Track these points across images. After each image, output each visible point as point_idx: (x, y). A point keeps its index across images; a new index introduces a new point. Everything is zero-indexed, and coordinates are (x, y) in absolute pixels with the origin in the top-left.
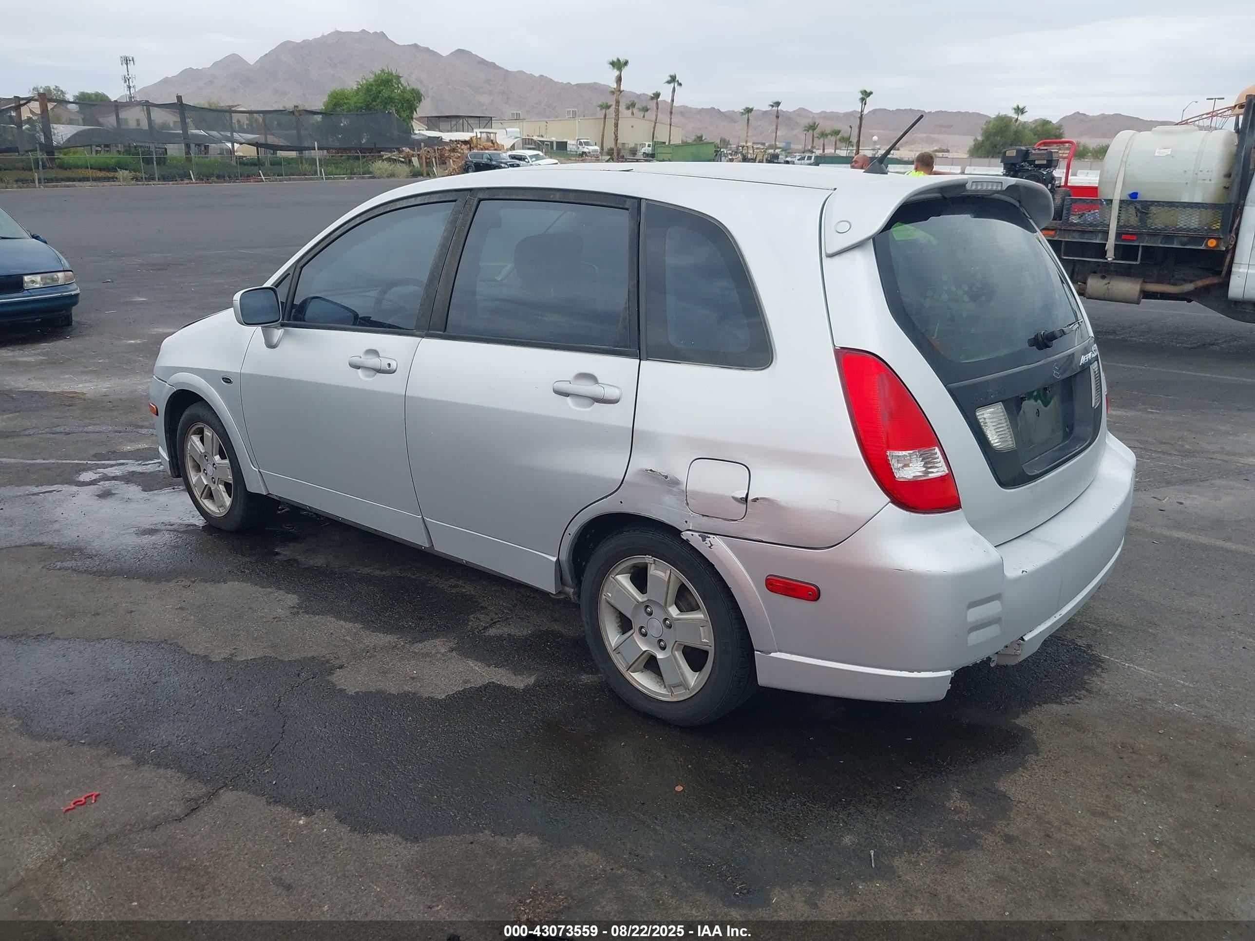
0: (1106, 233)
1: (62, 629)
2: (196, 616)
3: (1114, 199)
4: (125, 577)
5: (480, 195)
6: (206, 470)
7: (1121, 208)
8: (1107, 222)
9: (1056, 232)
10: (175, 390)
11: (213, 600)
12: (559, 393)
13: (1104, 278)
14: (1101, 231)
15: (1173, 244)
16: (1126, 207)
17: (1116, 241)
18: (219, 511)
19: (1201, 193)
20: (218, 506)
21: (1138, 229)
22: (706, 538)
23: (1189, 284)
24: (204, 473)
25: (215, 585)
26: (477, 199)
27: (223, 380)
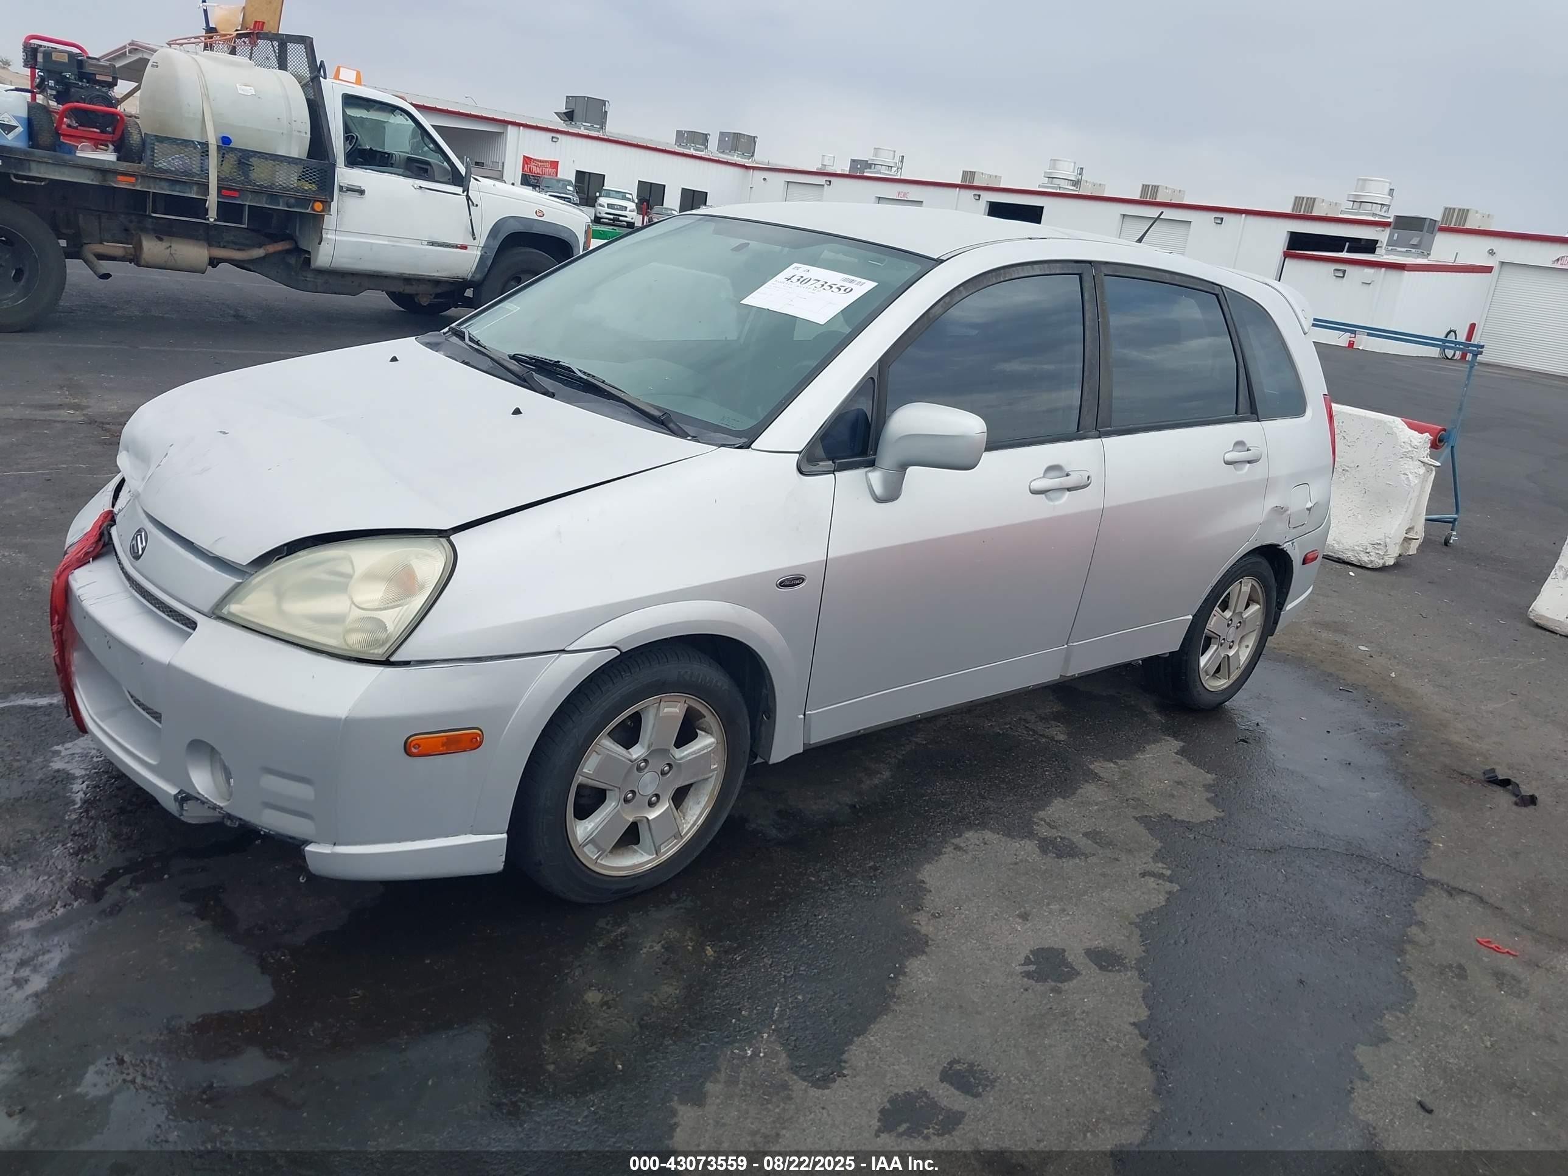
0: (205, 187)
1: (1116, 1016)
2: (1048, 904)
3: (210, 142)
4: (891, 978)
5: (1105, 270)
6: (633, 792)
7: (220, 155)
8: (205, 172)
9: (137, 179)
10: (619, 653)
11: (992, 891)
12: (1228, 463)
13: (161, 239)
14: (197, 183)
15: (279, 205)
16: (226, 156)
17: (218, 197)
18: (657, 854)
19: (297, 147)
20: (657, 845)
21: (242, 184)
22: (1293, 543)
23: (258, 249)
24: (626, 801)
25: (931, 891)
26: (1103, 275)
27: (780, 584)
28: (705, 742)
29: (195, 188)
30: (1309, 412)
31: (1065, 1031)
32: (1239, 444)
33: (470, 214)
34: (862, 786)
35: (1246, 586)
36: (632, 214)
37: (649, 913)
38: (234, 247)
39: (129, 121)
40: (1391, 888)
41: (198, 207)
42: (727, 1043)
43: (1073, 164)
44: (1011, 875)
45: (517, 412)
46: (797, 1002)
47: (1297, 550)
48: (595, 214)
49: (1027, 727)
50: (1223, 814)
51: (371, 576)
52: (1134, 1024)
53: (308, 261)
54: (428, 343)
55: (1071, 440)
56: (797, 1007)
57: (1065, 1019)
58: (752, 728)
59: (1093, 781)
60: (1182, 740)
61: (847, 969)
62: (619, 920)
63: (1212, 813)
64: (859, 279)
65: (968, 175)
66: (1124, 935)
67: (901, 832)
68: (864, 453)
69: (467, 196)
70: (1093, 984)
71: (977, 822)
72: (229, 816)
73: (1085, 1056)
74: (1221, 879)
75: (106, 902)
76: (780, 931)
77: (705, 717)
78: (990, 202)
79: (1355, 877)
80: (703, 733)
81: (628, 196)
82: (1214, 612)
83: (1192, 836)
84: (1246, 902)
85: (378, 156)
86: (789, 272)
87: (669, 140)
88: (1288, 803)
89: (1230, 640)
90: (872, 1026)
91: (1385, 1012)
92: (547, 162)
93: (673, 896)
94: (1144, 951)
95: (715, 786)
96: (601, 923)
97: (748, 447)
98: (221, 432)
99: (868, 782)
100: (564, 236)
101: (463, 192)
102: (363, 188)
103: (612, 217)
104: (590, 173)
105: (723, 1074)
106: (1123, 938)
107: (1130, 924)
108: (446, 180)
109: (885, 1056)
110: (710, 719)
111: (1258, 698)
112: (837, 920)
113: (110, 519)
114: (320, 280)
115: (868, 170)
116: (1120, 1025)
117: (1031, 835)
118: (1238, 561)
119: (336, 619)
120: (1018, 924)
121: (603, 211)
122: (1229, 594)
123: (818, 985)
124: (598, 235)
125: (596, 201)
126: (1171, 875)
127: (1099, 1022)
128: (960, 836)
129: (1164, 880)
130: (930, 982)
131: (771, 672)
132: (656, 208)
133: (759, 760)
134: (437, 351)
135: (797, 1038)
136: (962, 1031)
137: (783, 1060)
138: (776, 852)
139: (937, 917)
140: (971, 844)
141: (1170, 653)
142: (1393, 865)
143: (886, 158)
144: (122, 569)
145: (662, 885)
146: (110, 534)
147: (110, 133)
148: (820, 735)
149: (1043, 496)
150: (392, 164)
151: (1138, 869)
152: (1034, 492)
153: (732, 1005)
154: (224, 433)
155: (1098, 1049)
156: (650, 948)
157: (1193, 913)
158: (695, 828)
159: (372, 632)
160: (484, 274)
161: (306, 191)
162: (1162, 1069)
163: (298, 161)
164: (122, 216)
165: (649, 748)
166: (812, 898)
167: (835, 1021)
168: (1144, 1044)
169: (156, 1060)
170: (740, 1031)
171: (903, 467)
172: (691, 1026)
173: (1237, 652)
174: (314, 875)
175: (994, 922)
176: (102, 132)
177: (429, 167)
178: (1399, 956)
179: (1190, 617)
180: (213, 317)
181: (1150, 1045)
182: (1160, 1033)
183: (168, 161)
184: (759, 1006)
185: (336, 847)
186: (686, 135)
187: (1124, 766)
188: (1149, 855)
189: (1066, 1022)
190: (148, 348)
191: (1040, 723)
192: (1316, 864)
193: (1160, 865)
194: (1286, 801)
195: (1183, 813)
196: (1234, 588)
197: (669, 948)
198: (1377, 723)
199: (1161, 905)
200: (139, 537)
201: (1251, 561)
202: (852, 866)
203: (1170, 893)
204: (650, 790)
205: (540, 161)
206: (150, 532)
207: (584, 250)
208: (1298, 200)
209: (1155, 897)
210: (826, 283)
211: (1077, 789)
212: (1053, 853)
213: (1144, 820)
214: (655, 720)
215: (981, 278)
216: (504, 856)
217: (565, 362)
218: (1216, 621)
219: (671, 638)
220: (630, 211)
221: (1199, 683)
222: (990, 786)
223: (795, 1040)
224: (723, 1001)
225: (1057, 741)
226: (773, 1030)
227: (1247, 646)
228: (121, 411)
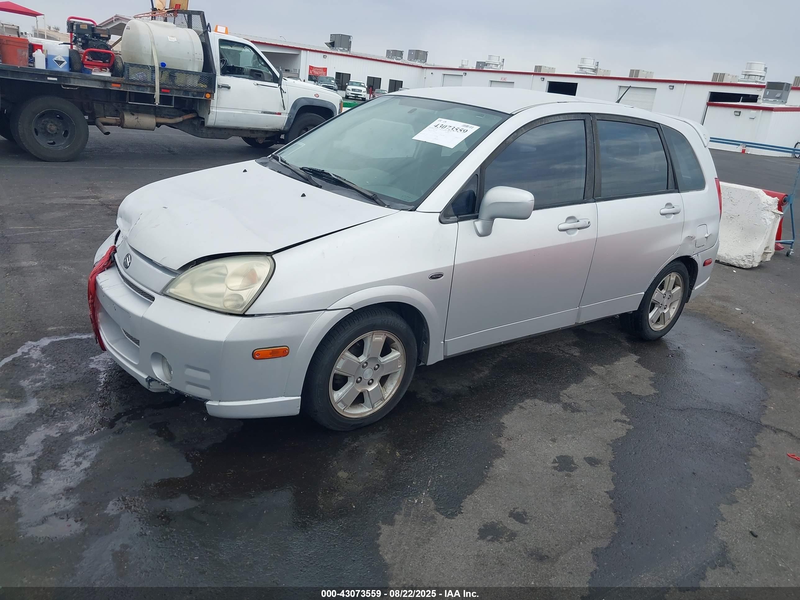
0: (154, 88)
1: (598, 488)
2: (566, 434)
3: (155, 66)
4: (486, 468)
5: (597, 117)
6: (361, 378)
7: (161, 72)
8: (153, 81)
9: (121, 85)
10: (352, 311)
11: (538, 428)
12: (662, 214)
13: (133, 115)
14: (150, 87)
15: (189, 96)
16: (163, 72)
17: (160, 93)
18: (373, 408)
19: (197, 67)
20: (373, 403)
21: (171, 86)
22: (698, 255)
23: (179, 118)
24: (357, 382)
25: (507, 428)
26: (596, 120)
27: (431, 277)
28: (395, 354)
29: (149, 89)
30: (707, 187)
31: (572, 495)
32: (668, 205)
33: (282, 97)
34: (474, 377)
35: (673, 277)
36: (364, 94)
37: (369, 436)
38: (168, 117)
39: (116, 56)
40: (744, 429)
41: (150, 98)
42: (405, 496)
43: (593, 60)
44: (548, 420)
45: (304, 195)
46: (440, 479)
47: (700, 258)
48: (346, 94)
49: (559, 349)
50: (658, 392)
51: (235, 275)
52: (607, 492)
53: (203, 123)
54: (261, 163)
55: (580, 204)
56: (440, 481)
57: (572, 489)
58: (418, 349)
59: (592, 375)
60: (639, 355)
61: (464, 463)
62: (355, 439)
63: (653, 391)
64: (470, 125)
65: (538, 68)
66: (604, 450)
67: (493, 399)
68: (473, 212)
69: (281, 88)
70: (587, 473)
71: (532, 395)
72: (171, 388)
73: (581, 507)
74: (655, 423)
75: (116, 428)
76: (432, 445)
77: (395, 342)
78: (550, 82)
79: (726, 423)
80: (394, 350)
81: (362, 84)
82: (656, 290)
83: (641, 403)
84: (668, 434)
85: (237, 69)
86: (436, 122)
87: (383, 55)
88: (692, 386)
89: (665, 305)
90: (476, 490)
91: (736, 489)
92: (321, 68)
93: (381, 428)
94: (614, 458)
95: (400, 376)
96: (346, 440)
97: (415, 210)
98: (164, 207)
99: (478, 375)
100: (329, 106)
101: (279, 86)
102: (229, 86)
103: (354, 95)
104: (343, 73)
105: (403, 511)
106: (603, 451)
107: (607, 444)
108: (270, 80)
109: (482, 504)
110: (397, 343)
111: (680, 334)
112: (460, 440)
113: (114, 250)
114: (209, 132)
115: (486, 67)
116: (600, 492)
117: (559, 401)
118: (668, 264)
119: (219, 295)
120: (551, 444)
121: (350, 93)
122: (664, 281)
123: (450, 471)
124: (346, 105)
125: (346, 88)
126: (629, 421)
127: (589, 491)
128: (523, 402)
129: (625, 423)
130: (505, 470)
131: (427, 321)
132: (377, 90)
133: (422, 364)
134: (265, 167)
135: (439, 495)
136: (520, 493)
137: (432, 505)
138: (431, 408)
139: (510, 440)
140: (528, 406)
141: (633, 311)
142: (746, 418)
143: (495, 60)
144: (120, 273)
145: (375, 423)
146: (114, 257)
147: (107, 63)
148: (452, 351)
149: (565, 232)
150: (243, 73)
151: (613, 418)
152: (561, 230)
153: (408, 479)
154: (165, 208)
155: (588, 503)
156: (369, 452)
157: (640, 440)
158: (391, 396)
159: (237, 301)
160: (290, 127)
161: (202, 88)
162: (620, 513)
163: (198, 73)
164: (115, 103)
165: (368, 357)
166: (448, 430)
167: (458, 488)
168: (611, 501)
169: (140, 499)
170: (412, 491)
171: (492, 219)
172: (388, 488)
173: (669, 311)
174: (211, 416)
175: (539, 443)
176: (104, 62)
177: (261, 74)
178: (746, 462)
179: (643, 293)
180: (158, 152)
181: (614, 502)
182: (620, 496)
183: (136, 75)
184: (421, 480)
185: (220, 402)
186: (391, 52)
187: (608, 368)
188: (618, 411)
189: (573, 490)
190: (128, 168)
191: (566, 347)
192: (705, 416)
193: (624, 416)
194: (692, 385)
195: (638, 390)
196: (666, 278)
197: (379, 452)
198: (742, 347)
199: (623, 435)
200: (127, 258)
201: (674, 264)
202: (468, 415)
203: (629, 430)
204: (369, 377)
205: (318, 68)
206: (133, 255)
207: (339, 113)
208: (715, 75)
209: (621, 432)
210: (454, 127)
211: (583, 379)
212: (570, 410)
213: (617, 395)
214: (371, 343)
215: (533, 123)
216: (300, 407)
217: (327, 170)
218: (657, 295)
219: (378, 303)
220: (363, 92)
221: (648, 327)
222: (539, 378)
223: (438, 496)
224: (404, 477)
225: (574, 356)
226: (428, 491)
227: (674, 308)
228: (116, 199)
